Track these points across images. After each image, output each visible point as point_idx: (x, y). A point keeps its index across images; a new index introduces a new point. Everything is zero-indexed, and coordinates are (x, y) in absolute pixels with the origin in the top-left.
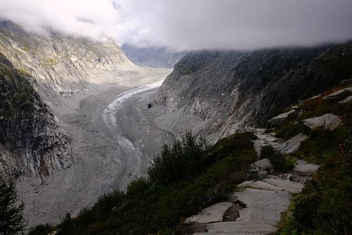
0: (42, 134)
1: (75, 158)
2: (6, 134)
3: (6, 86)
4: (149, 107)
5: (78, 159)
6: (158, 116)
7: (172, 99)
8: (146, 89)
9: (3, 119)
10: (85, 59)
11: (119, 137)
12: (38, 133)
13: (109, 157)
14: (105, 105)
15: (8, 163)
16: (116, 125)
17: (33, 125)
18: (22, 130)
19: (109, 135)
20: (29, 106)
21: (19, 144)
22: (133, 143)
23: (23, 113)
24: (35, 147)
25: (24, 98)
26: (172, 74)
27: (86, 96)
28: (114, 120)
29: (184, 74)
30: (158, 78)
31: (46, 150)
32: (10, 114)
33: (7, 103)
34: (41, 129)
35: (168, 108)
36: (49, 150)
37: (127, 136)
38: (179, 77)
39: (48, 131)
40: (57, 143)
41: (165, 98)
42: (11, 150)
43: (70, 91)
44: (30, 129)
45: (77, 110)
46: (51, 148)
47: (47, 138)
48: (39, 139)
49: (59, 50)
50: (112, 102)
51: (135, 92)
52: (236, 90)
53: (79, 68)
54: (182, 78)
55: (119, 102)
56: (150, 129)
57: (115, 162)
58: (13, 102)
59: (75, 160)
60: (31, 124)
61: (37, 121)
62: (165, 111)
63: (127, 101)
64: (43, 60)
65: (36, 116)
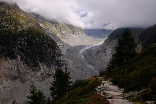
0: (59, 59)
1: (71, 70)
2: (45, 58)
3: (45, 38)
4: (97, 53)
5: (73, 71)
6: (102, 57)
7: (108, 50)
8: (94, 46)
9: (44, 52)
10: (68, 33)
11: (87, 64)
12: (58, 58)
13: (85, 71)
14: (78, 51)
15: (46, 70)
16: (85, 60)
17: (56, 55)
18: (51, 57)
19: (82, 63)
20: (54, 47)
21: (50, 62)
22: (94, 66)
23: (52, 49)
24: (56, 64)
25: (52, 44)
26: (107, 39)
27: (69, 47)
28: (83, 57)
29: (113, 39)
30: (98, 42)
31: (60, 66)
32: (47, 50)
33: (45, 45)
34: (59, 57)
35: (107, 54)
36: (62, 66)
37: (91, 64)
38: (111, 40)
39: (61, 58)
40: (64, 63)
41: (105, 49)
42: (47, 65)
43: (63, 45)
44: (55, 57)
45: (66, 53)
46: (62, 65)
47: (61, 61)
48: (58, 61)
49: (58, 28)
50: (80, 50)
51: (90, 47)
52: (140, 45)
53: (66, 36)
54: (113, 41)
55: (83, 51)
56: (100, 62)
57: (88, 74)
58: (48, 45)
59: (72, 71)
60: (55, 55)
61: (57, 54)
62: (105, 55)
63: (87, 50)
64: (52, 32)
65: (57, 51)
